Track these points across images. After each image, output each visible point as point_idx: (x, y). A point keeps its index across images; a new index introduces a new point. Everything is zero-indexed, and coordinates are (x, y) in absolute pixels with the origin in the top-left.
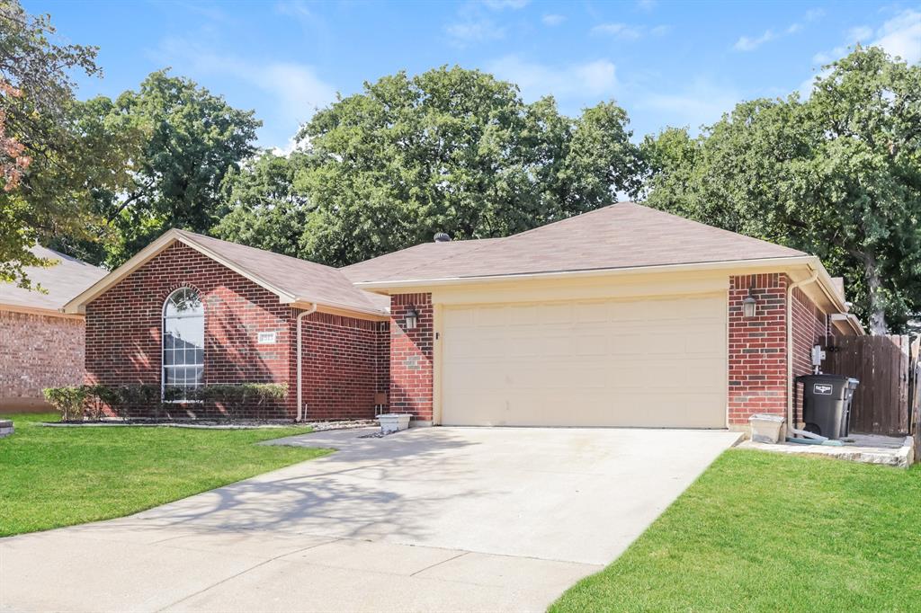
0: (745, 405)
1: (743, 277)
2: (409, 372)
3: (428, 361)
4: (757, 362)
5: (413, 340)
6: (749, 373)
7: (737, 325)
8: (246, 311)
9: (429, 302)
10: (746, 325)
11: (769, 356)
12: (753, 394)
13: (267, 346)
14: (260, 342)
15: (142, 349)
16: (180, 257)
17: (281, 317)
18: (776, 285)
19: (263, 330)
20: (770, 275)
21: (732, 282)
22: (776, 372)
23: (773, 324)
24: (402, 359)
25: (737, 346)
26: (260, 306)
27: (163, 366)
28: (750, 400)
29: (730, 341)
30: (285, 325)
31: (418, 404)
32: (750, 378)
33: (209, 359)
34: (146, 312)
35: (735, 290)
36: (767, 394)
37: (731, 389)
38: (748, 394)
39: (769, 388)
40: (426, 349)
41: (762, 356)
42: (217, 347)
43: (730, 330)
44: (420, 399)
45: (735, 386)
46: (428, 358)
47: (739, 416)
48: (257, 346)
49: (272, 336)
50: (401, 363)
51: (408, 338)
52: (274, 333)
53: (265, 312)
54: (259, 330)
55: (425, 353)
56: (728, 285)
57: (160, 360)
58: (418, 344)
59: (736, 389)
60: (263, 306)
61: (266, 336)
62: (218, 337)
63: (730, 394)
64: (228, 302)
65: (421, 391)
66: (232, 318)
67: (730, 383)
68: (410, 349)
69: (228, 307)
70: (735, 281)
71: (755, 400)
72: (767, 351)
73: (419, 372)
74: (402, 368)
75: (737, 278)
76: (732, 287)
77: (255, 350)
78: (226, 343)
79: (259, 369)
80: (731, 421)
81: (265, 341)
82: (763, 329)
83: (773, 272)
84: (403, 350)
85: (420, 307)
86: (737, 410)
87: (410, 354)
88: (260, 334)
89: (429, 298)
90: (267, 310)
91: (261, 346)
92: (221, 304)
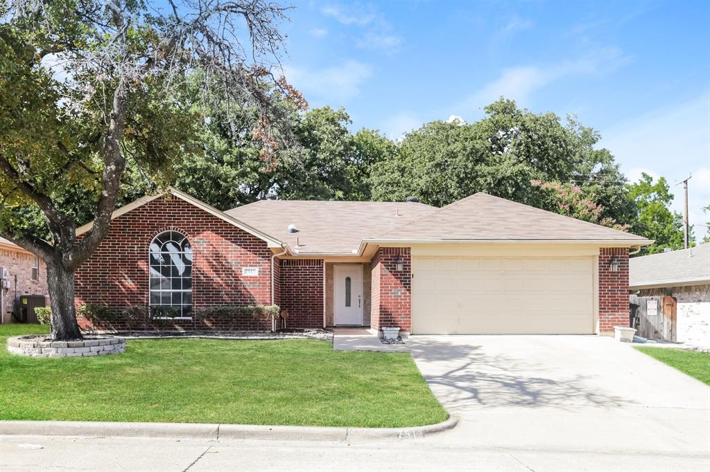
0: (609, 321)
1: (607, 249)
2: (394, 299)
3: (408, 292)
4: (615, 297)
5: (397, 278)
6: (610, 303)
7: (604, 276)
8: (232, 251)
9: (409, 253)
10: (608, 276)
11: (621, 294)
12: (613, 315)
13: (251, 277)
14: (243, 275)
15: (129, 276)
16: (167, 207)
17: (262, 257)
18: (625, 254)
19: (246, 266)
20: (622, 248)
21: (601, 251)
22: (625, 303)
23: (623, 276)
24: (389, 290)
25: (604, 288)
26: (244, 248)
27: (150, 290)
28: (612, 318)
29: (600, 285)
30: (267, 263)
31: (401, 321)
32: (611, 306)
33: (197, 286)
34: (134, 247)
35: (603, 256)
36: (620, 315)
37: (600, 312)
38: (610, 315)
39: (621, 312)
40: (407, 284)
41: (617, 294)
42: (204, 277)
43: (600, 279)
44: (403, 318)
45: (602, 310)
46: (408, 290)
47: (605, 327)
48: (242, 277)
49: (254, 270)
50: (388, 293)
51: (393, 277)
52: (257, 269)
53: (249, 253)
54: (243, 266)
55: (406, 287)
56: (599, 253)
57: (148, 285)
58: (401, 281)
59: (604, 312)
60: (247, 248)
61: (249, 270)
62: (205, 270)
63: (600, 315)
64: (214, 244)
65: (403, 312)
66: (217, 256)
67: (600, 309)
68: (395, 284)
69: (214, 248)
70: (603, 251)
71: (614, 318)
72: (620, 291)
73: (402, 299)
74: (389, 297)
75: (604, 249)
76: (601, 254)
77: (240, 280)
78: (213, 275)
79: (243, 294)
80: (601, 330)
81: (248, 274)
82: (618, 279)
83: (623, 247)
84: (390, 284)
85: (403, 257)
86: (604, 324)
87: (396, 287)
88: (244, 268)
89: (409, 251)
90: (250, 251)
91: (244, 277)
92: (207, 245)
